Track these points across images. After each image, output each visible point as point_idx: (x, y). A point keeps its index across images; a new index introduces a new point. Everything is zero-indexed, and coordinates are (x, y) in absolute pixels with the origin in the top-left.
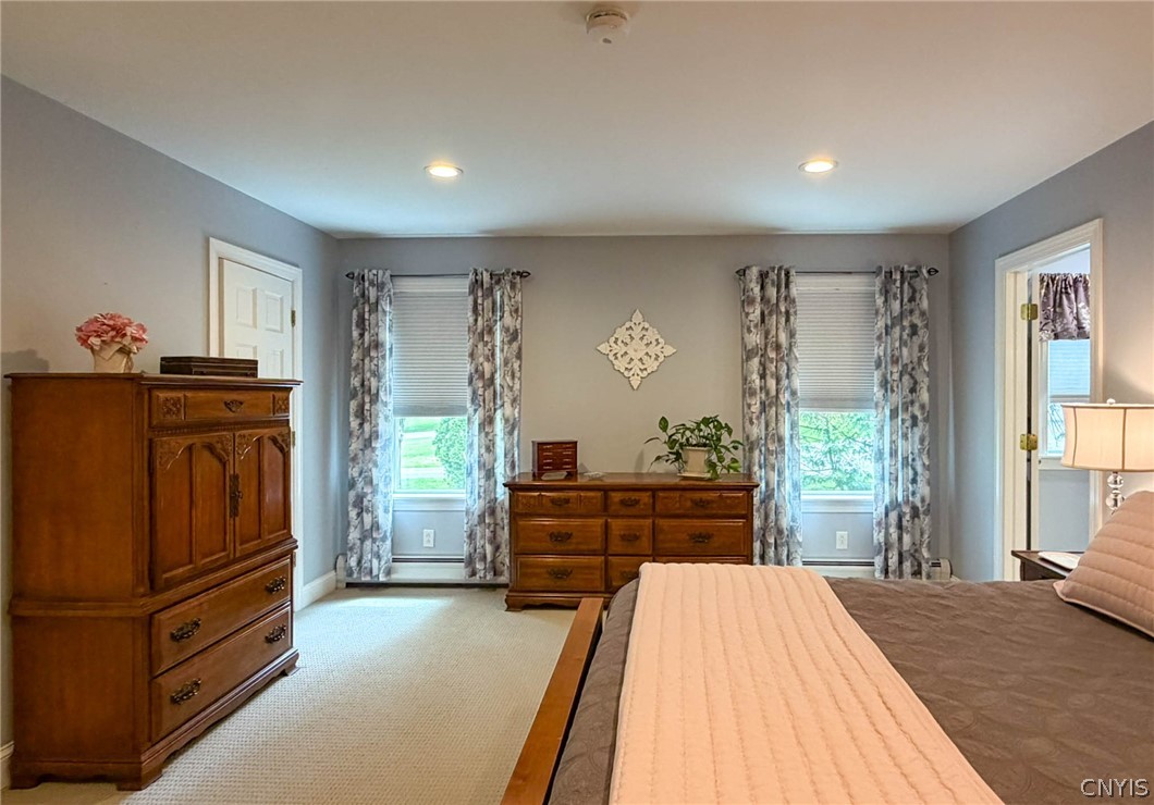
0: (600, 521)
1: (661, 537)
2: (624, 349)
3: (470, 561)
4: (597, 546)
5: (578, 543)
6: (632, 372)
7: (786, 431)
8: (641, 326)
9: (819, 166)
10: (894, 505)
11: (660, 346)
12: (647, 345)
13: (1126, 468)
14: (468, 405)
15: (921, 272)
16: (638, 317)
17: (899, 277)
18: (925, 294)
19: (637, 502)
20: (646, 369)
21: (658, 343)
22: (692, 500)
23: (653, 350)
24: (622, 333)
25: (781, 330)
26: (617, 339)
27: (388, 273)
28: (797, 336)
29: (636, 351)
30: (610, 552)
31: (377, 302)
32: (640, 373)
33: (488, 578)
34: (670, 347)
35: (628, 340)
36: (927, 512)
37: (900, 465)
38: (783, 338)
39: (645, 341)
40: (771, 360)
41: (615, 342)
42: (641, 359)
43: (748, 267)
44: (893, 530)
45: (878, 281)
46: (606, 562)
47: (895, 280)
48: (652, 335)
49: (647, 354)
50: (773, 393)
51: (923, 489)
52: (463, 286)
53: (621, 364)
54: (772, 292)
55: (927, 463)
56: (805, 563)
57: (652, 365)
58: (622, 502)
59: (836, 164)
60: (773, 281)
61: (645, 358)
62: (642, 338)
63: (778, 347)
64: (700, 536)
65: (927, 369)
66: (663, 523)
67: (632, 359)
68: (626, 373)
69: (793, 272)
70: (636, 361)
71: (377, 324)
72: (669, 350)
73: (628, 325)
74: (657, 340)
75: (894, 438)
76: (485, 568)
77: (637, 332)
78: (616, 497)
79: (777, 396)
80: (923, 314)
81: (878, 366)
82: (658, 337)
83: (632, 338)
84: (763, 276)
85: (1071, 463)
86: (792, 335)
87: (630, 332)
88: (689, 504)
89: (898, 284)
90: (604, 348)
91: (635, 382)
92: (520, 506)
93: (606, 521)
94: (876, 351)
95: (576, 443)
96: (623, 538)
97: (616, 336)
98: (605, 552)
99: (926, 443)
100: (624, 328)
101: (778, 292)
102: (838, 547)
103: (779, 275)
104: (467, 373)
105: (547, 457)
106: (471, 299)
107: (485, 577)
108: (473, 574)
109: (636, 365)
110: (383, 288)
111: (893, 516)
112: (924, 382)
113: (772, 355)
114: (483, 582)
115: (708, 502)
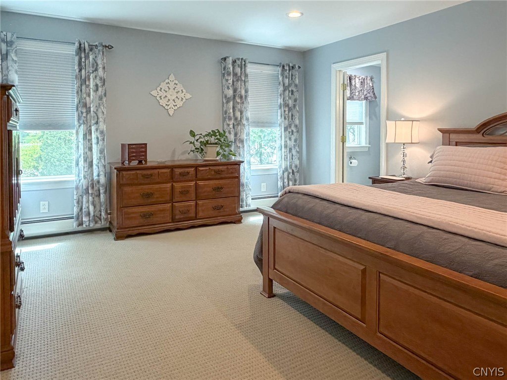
0: (169, 185)
1: (200, 190)
2: (165, 94)
3: (78, 217)
4: (168, 198)
5: (157, 198)
6: (169, 107)
7: (244, 137)
8: (174, 82)
9: (295, 14)
10: (286, 169)
11: (184, 93)
12: (177, 92)
13: (413, 142)
14: (76, 123)
15: (295, 67)
16: (172, 77)
17: (288, 68)
18: (297, 76)
19: (188, 173)
20: (176, 105)
21: (183, 92)
22: (214, 171)
23: (181, 95)
24: (164, 86)
25: (242, 89)
26: (161, 88)
27: (15, 36)
28: (249, 93)
29: (171, 95)
30: (174, 201)
31: (7, 54)
32: (173, 107)
33: (91, 226)
34: (188, 94)
35: (167, 89)
36: (298, 172)
37: (288, 152)
38: (243, 93)
39: (176, 90)
40: (238, 103)
41: (161, 90)
42: (174, 100)
43: (228, 57)
44: (286, 180)
45: (280, 69)
46: (172, 206)
47: (286, 70)
48: (180, 87)
49: (177, 97)
50: (239, 119)
51: (297, 162)
52: (71, 50)
53: (163, 102)
54: (238, 70)
55: (298, 150)
56: (253, 199)
57: (180, 103)
58: (181, 174)
59: (302, 14)
60: (238, 65)
61: (176, 100)
62: (174, 89)
63: (241, 97)
64: (218, 188)
65: (298, 109)
66: (201, 183)
67: (169, 100)
68: (166, 107)
69: (247, 62)
70: (171, 101)
71: (8, 68)
72: (188, 96)
73: (167, 81)
74: (182, 90)
75: (286, 140)
76: (89, 220)
77: (172, 85)
78: (178, 171)
79: (241, 120)
80: (296, 86)
81: (280, 108)
82: (182, 88)
83: (169, 89)
84: (234, 62)
85: (394, 142)
86: (246, 91)
87: (168, 85)
88: (213, 173)
89: (288, 72)
90: (154, 93)
91: (171, 112)
92: (124, 179)
93: (172, 184)
94: (279, 102)
95: (146, 144)
96: (181, 193)
97: (160, 87)
98: (172, 201)
99: (298, 142)
100: (165, 83)
101: (241, 70)
102: (262, 190)
103: (241, 63)
104: (75, 104)
105: (133, 152)
106: (77, 58)
107: (89, 225)
108: (81, 224)
109: (171, 103)
110: (11, 46)
111: (286, 174)
112: (297, 116)
113: (239, 101)
114: (88, 228)
115: (222, 171)
